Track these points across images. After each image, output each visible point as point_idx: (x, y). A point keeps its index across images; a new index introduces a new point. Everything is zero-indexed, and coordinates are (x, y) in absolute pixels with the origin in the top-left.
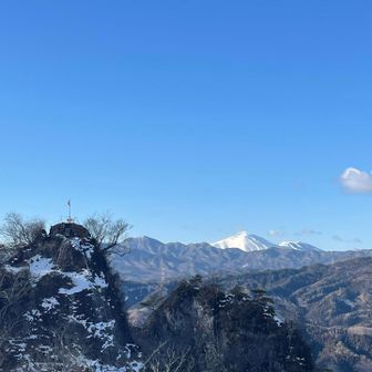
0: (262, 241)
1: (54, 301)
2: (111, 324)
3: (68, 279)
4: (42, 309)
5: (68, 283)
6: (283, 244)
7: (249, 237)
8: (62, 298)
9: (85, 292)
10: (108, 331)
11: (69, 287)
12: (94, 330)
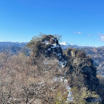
0: (68, 44)
1: (50, 49)
2: (61, 54)
3: (53, 45)
4: (48, 50)
5: (53, 46)
6: (72, 44)
7: (66, 43)
8: (52, 49)
9: (56, 48)
10: (60, 55)
11: (53, 47)
12: (58, 55)
